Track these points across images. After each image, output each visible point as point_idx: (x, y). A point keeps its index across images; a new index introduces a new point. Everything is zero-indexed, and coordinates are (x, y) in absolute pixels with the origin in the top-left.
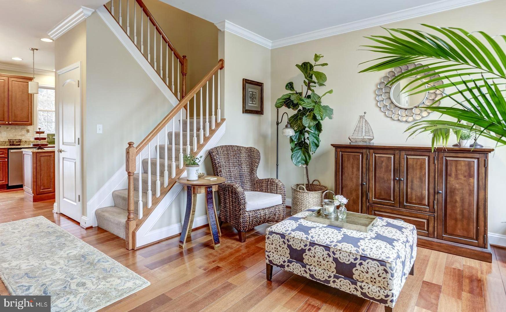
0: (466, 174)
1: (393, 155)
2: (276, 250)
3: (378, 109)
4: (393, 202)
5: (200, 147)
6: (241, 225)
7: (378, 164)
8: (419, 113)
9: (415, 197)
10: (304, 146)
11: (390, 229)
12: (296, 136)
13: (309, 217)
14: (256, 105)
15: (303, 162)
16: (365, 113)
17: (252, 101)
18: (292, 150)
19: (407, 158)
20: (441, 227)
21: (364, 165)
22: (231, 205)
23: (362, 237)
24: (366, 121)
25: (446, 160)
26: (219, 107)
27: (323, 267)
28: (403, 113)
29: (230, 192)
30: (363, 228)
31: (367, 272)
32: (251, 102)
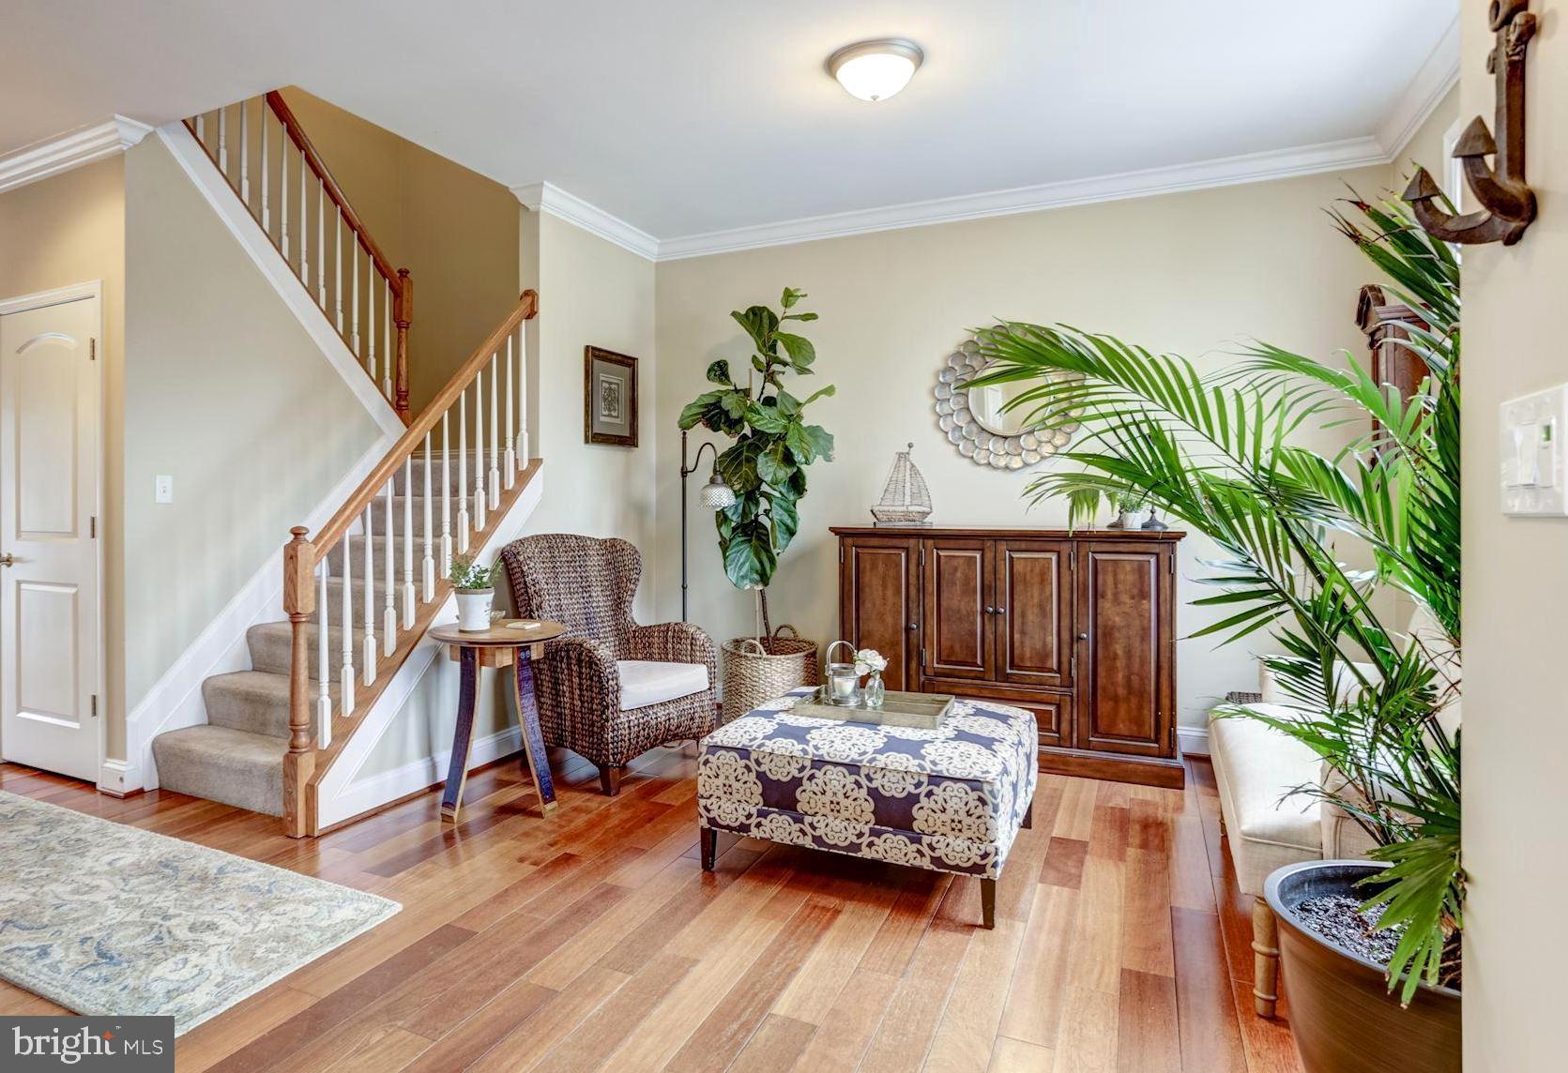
0: (1135, 591)
1: (981, 552)
2: (728, 789)
3: (940, 436)
4: (982, 669)
5: (478, 539)
6: (607, 750)
7: (946, 576)
8: (1034, 448)
9: (1031, 652)
10: (757, 532)
11: (982, 720)
12: (736, 508)
13: (801, 706)
14: (618, 421)
15: (756, 577)
16: (910, 446)
17: (609, 410)
18: (724, 546)
19: (1011, 558)
20: (1085, 721)
21: (913, 580)
22: (576, 697)
23: (927, 738)
24: (913, 466)
25: (1095, 561)
26: (523, 425)
27: (844, 814)
28: (1001, 447)
29: (574, 662)
30: (928, 719)
31: (944, 810)
32: (607, 413)
